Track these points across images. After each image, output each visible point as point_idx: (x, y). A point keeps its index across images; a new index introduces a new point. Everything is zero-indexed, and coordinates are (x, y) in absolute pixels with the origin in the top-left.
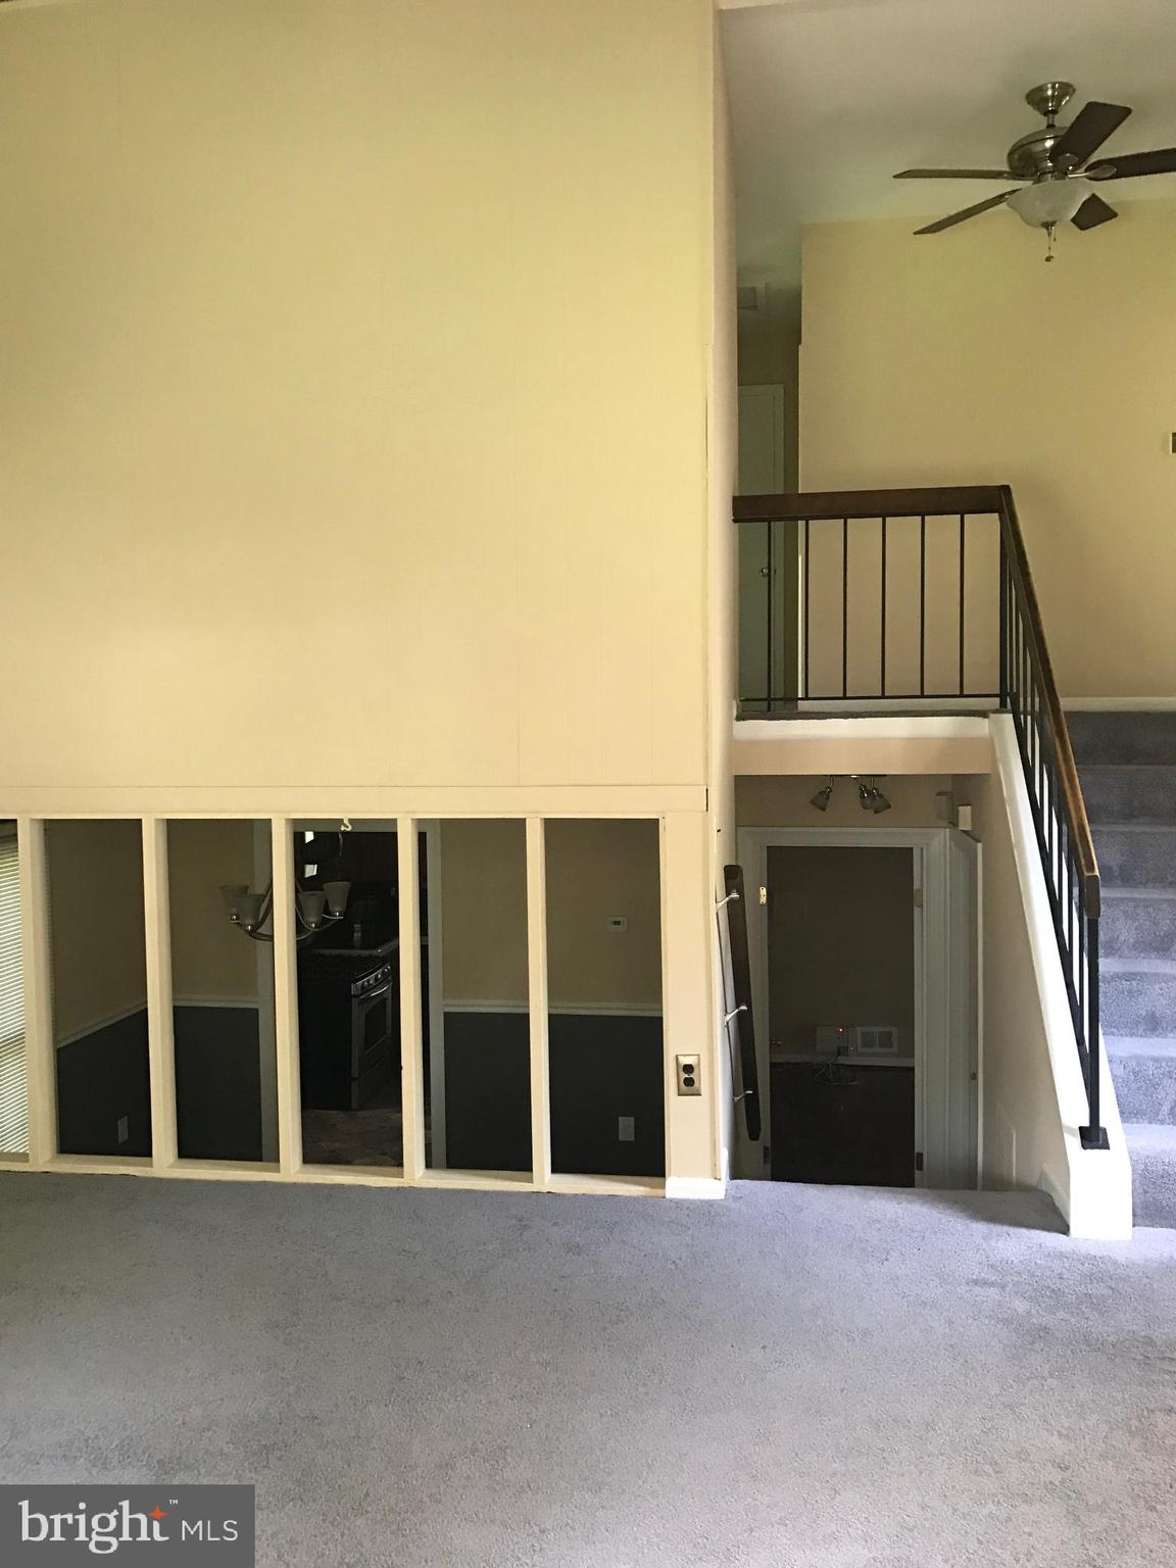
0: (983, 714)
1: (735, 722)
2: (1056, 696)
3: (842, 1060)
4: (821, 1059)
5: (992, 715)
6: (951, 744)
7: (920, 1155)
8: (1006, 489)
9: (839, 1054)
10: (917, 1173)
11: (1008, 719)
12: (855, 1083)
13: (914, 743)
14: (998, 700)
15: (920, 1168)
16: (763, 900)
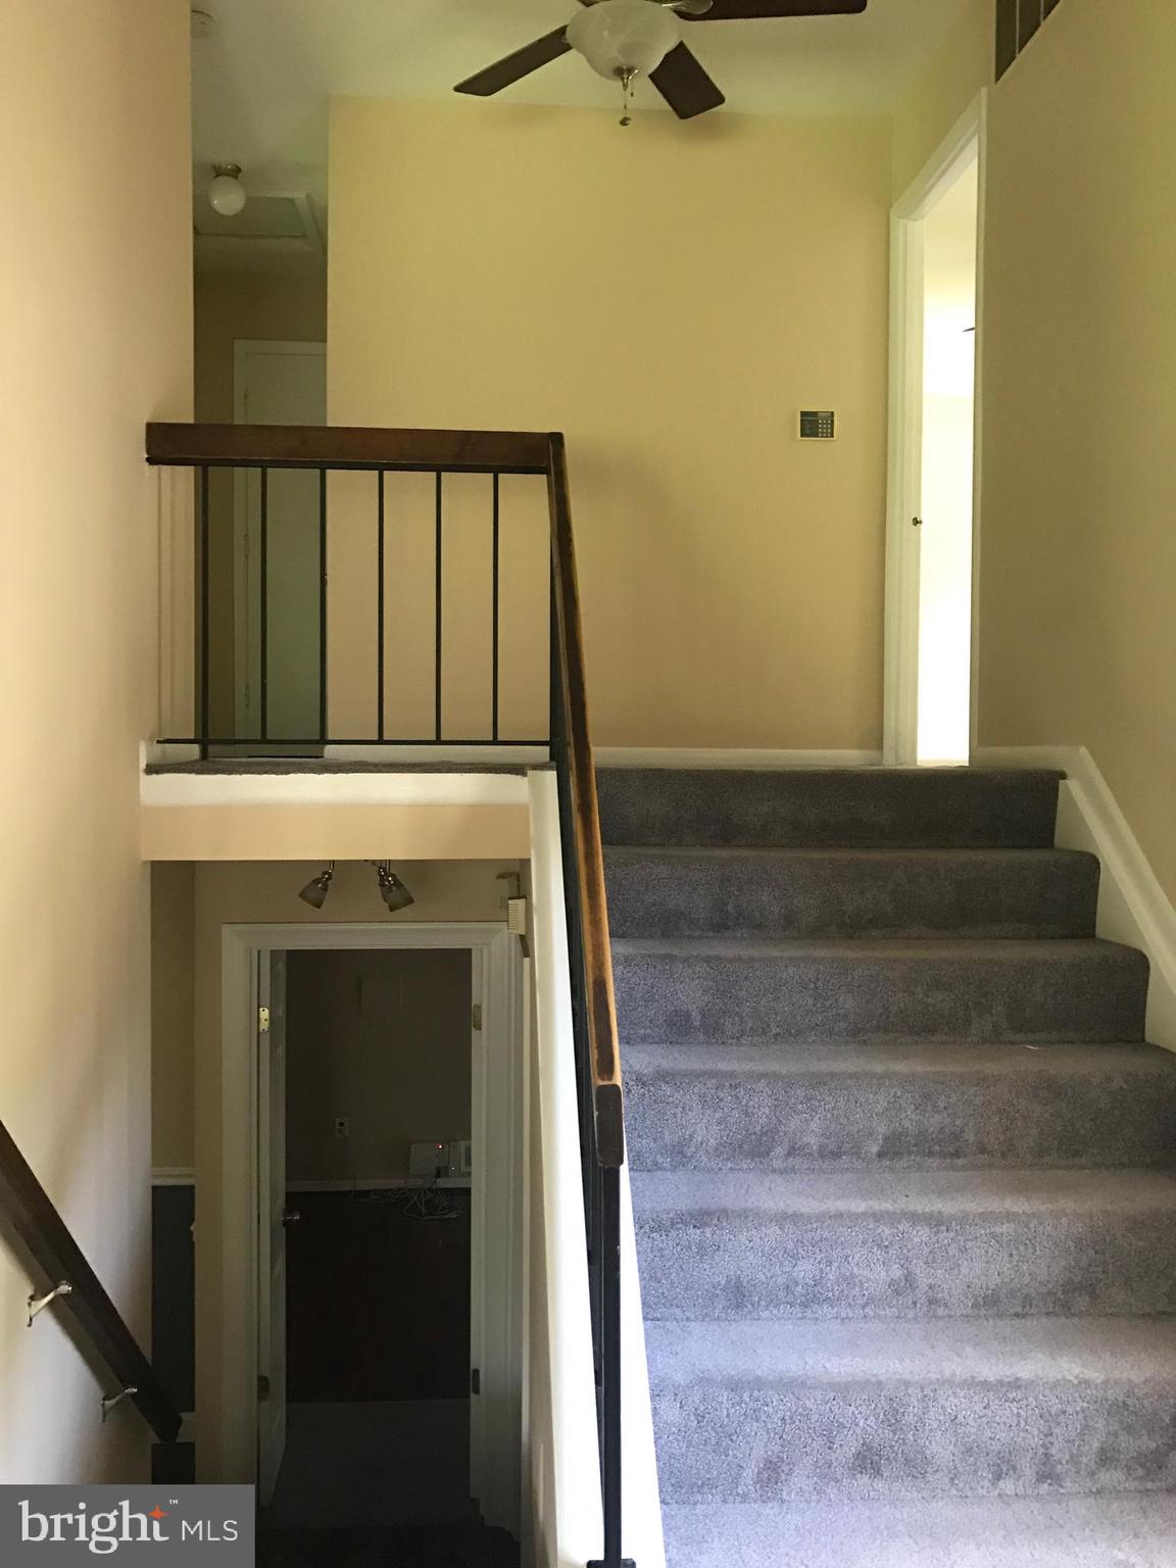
0: (518, 769)
1: (143, 776)
2: (588, 744)
3: (442, 1183)
4: (419, 1183)
5: (530, 773)
6: (477, 813)
7: (477, 1372)
8: (557, 438)
9: (438, 1176)
10: (473, 1396)
11: (551, 777)
12: (453, 1215)
13: (423, 812)
14: (546, 749)
15: (477, 1391)
16: (265, 1025)
